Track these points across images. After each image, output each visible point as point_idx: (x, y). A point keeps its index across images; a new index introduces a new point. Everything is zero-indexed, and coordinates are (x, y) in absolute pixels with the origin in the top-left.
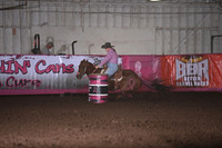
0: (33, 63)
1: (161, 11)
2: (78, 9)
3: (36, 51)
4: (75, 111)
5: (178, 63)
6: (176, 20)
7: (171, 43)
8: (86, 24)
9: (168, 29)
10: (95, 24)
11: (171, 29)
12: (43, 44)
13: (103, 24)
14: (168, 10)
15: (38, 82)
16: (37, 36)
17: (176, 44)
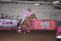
0: (1, 21)
1: (37, 8)
2: (14, 6)
3: (2, 18)
4: (13, 35)
5: (41, 22)
6: (41, 10)
7: (39, 17)
8: (17, 11)
9: (39, 13)
10: (19, 11)
11: (40, 13)
12: (4, 16)
13: (21, 11)
14: (39, 8)
15: (3, 26)
16: (3, 14)
17: (41, 17)
